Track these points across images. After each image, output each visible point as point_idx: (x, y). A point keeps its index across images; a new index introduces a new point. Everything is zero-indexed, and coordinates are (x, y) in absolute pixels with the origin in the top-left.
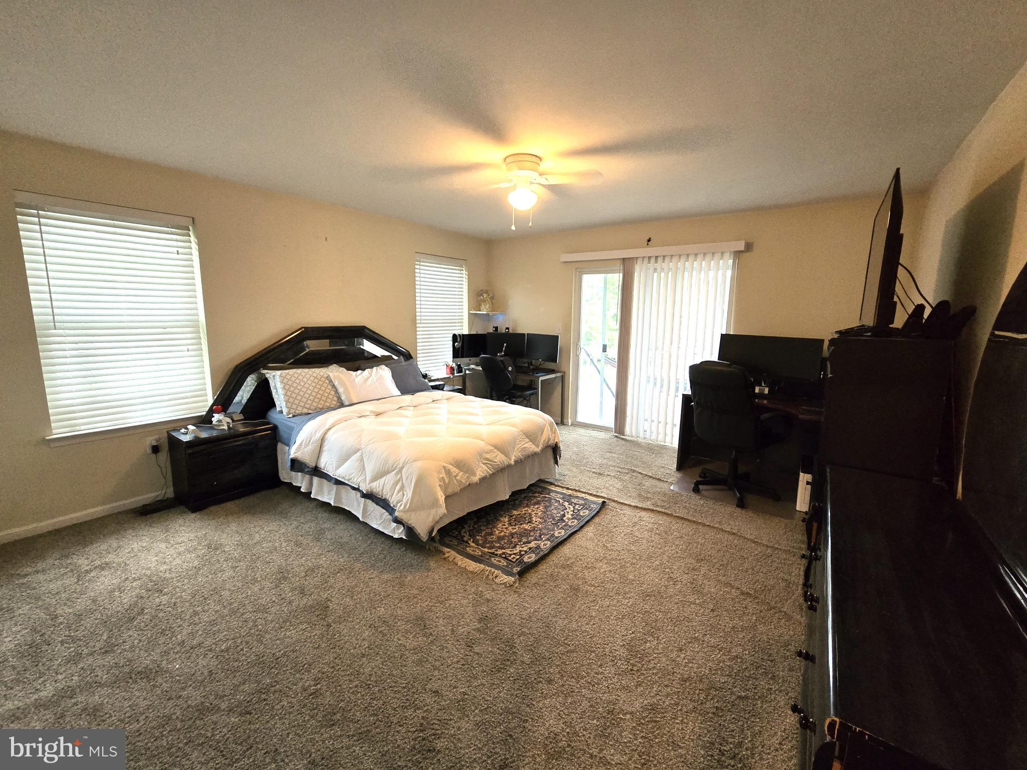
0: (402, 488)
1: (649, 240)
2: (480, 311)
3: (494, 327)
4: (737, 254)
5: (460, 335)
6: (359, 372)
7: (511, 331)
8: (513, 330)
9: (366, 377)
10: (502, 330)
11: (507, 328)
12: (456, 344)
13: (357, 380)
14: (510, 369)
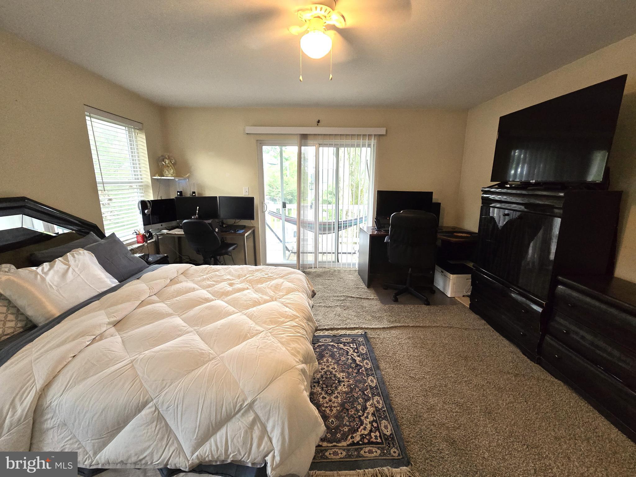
0: (264, 431)
1: (319, 122)
2: (163, 176)
3: (178, 192)
4: (379, 137)
5: (148, 201)
6: (46, 265)
7: (197, 195)
8: (199, 194)
9: (62, 271)
10: (188, 194)
11: (194, 193)
12: (146, 211)
13: (48, 278)
14: (217, 230)
